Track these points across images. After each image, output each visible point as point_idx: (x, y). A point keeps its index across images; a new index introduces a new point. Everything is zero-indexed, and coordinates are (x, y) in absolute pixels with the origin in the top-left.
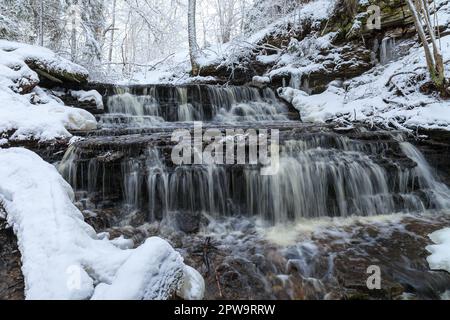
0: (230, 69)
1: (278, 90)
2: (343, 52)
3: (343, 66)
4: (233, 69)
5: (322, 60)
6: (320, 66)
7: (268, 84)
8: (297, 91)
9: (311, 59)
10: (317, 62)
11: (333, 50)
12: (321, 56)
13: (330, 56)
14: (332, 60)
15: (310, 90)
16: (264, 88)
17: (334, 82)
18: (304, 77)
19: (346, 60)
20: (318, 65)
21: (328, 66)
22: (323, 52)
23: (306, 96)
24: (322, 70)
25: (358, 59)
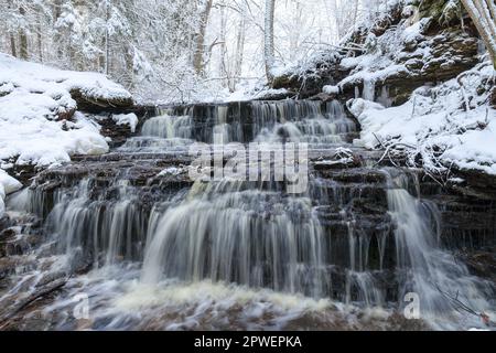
1: (348, 103)
2: (434, 45)
3: (432, 65)
4: (305, 78)
5: (405, 59)
6: (402, 67)
7: (335, 96)
8: (369, 103)
9: (392, 58)
10: (398, 62)
11: (422, 44)
12: (404, 54)
13: (419, 51)
14: (421, 57)
15: (390, 101)
16: (330, 100)
17: (421, 89)
18: (378, 86)
19: (437, 56)
20: (399, 66)
21: (413, 67)
22: (409, 48)
23: (379, 109)
24: (403, 72)
25: (454, 54)
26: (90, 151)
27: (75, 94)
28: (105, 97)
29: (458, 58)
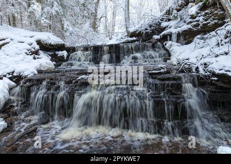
0: (143, 33)
1: (164, 43)
2: (205, 15)
3: (204, 25)
4: (144, 32)
5: (191, 22)
6: (190, 26)
7: (159, 40)
8: (175, 43)
9: (185, 22)
10: (188, 24)
11: (199, 15)
12: (190, 20)
13: (197, 19)
14: (198, 21)
15: (184, 42)
16: (156, 42)
17: (199, 36)
18: (179, 35)
19: (206, 20)
21: (195, 26)
22: (193, 17)
23: (179, 46)
24: (190, 29)
25: (214, 19)
26: (46, 69)
27: (39, 42)
28: (52, 44)
29: (216, 21)
